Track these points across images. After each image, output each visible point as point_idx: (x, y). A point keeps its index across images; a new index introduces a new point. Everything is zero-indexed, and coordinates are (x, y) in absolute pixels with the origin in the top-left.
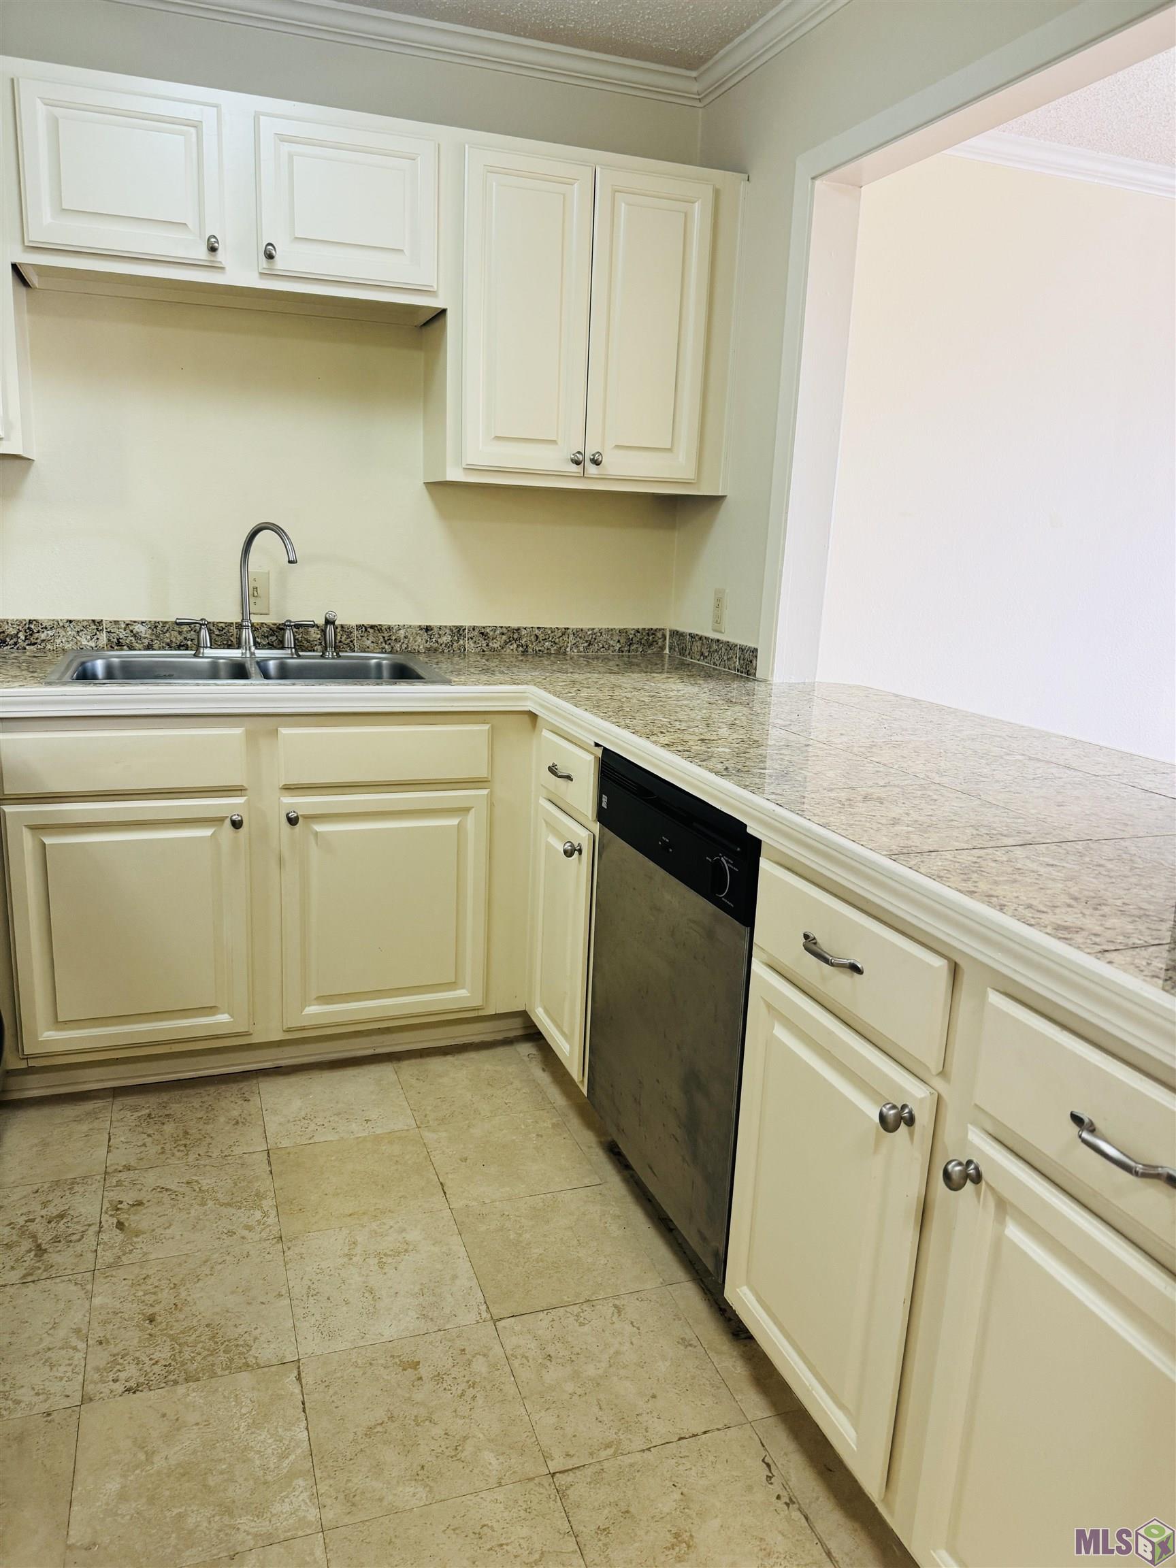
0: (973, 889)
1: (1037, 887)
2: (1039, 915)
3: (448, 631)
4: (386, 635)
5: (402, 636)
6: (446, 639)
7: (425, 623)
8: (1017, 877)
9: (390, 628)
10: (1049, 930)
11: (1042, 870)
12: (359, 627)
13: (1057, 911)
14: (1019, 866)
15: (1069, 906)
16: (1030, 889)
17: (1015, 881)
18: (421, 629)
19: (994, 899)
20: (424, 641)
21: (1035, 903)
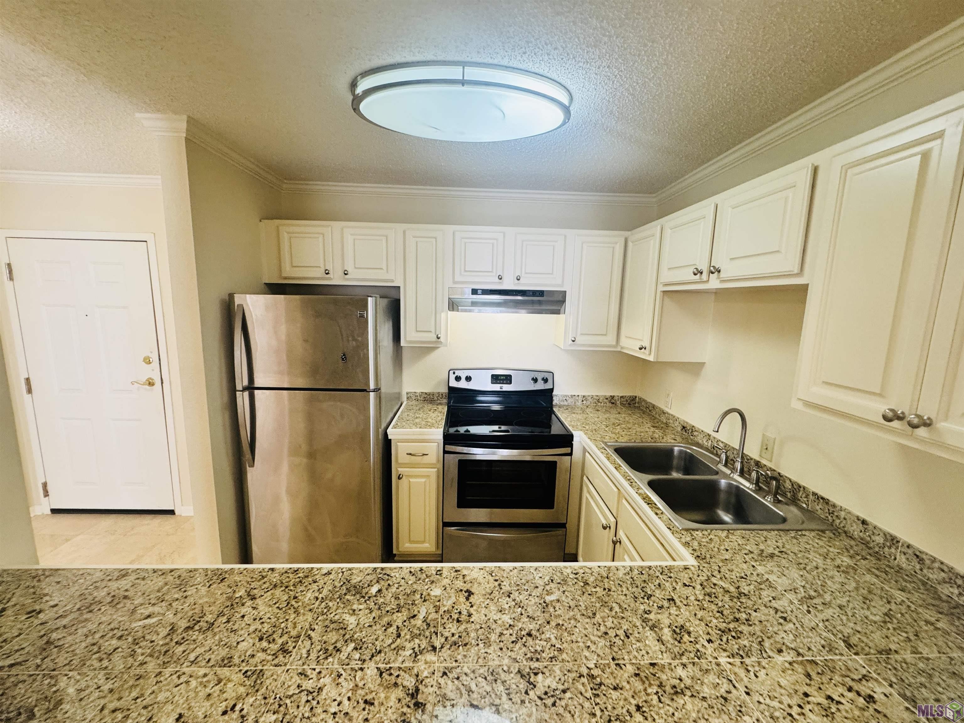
0: (172, 573)
1: (147, 594)
2: (137, 576)
3: (882, 534)
4: (831, 509)
5: (842, 517)
6: (880, 539)
7: (863, 516)
8: (160, 594)
9: (834, 506)
10: (130, 571)
11: (151, 609)
12: (814, 494)
13: (131, 584)
14: (164, 604)
15: (126, 590)
16: (149, 590)
17: (158, 591)
18: (858, 519)
19: (160, 573)
20: (859, 530)
21: (143, 583)
